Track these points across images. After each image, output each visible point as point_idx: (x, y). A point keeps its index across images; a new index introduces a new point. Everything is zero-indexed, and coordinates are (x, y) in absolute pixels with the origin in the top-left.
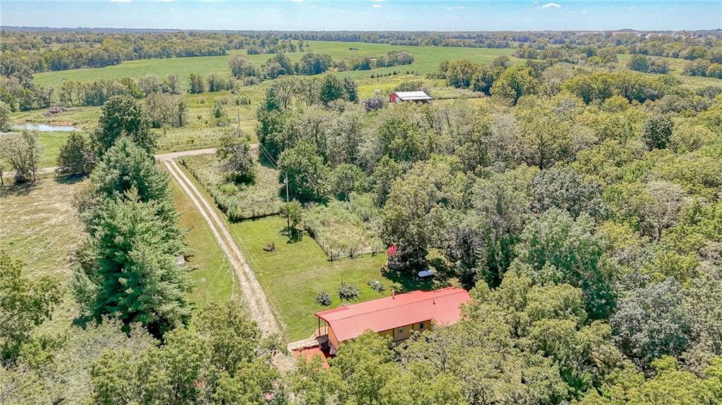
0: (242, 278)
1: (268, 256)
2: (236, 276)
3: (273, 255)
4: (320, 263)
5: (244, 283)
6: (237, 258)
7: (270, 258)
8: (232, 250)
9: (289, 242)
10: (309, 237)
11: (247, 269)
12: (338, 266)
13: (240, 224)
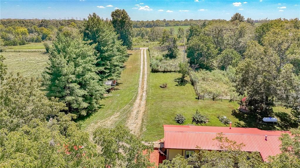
0: (139, 98)
1: (160, 90)
2: (136, 97)
3: (164, 90)
4: (190, 99)
5: (138, 101)
6: (143, 88)
7: (161, 91)
8: (143, 84)
9: (177, 85)
10: (191, 85)
11: (144, 94)
12: (201, 103)
13: (156, 74)
